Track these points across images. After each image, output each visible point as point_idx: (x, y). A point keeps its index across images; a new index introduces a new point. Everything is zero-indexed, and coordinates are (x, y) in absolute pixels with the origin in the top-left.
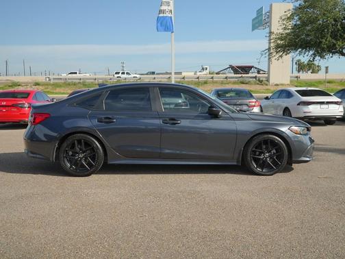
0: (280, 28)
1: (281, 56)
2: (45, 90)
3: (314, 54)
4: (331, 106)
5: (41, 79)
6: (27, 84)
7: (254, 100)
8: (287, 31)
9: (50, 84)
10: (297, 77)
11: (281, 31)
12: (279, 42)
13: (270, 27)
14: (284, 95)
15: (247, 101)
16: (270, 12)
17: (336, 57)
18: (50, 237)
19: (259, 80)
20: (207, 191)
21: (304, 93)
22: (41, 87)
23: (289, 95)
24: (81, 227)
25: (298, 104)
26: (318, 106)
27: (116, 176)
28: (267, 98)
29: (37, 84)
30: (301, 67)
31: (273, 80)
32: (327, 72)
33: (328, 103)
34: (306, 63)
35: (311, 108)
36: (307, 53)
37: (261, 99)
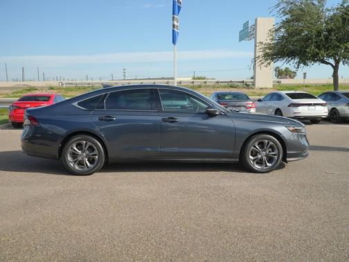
0: (268, 38)
1: (269, 64)
2: (59, 94)
3: (299, 62)
4: (317, 107)
5: (55, 84)
6: (42, 88)
7: (251, 102)
8: (274, 42)
9: (63, 88)
10: (278, 82)
11: (269, 42)
12: (268, 51)
13: (255, 38)
14: (275, 97)
15: (244, 103)
16: (255, 25)
17: (317, 64)
18: (98, 234)
19: (246, 85)
20: (230, 186)
21: (293, 96)
22: (55, 91)
23: (280, 97)
24: (124, 224)
25: (289, 106)
26: (306, 107)
27: (142, 173)
28: (260, 100)
29: (51, 88)
30: (280, 73)
31: (258, 85)
32: (305, 78)
33: (315, 104)
34: (284, 69)
35: (300, 109)
36: (293, 60)
37: (255, 101)
